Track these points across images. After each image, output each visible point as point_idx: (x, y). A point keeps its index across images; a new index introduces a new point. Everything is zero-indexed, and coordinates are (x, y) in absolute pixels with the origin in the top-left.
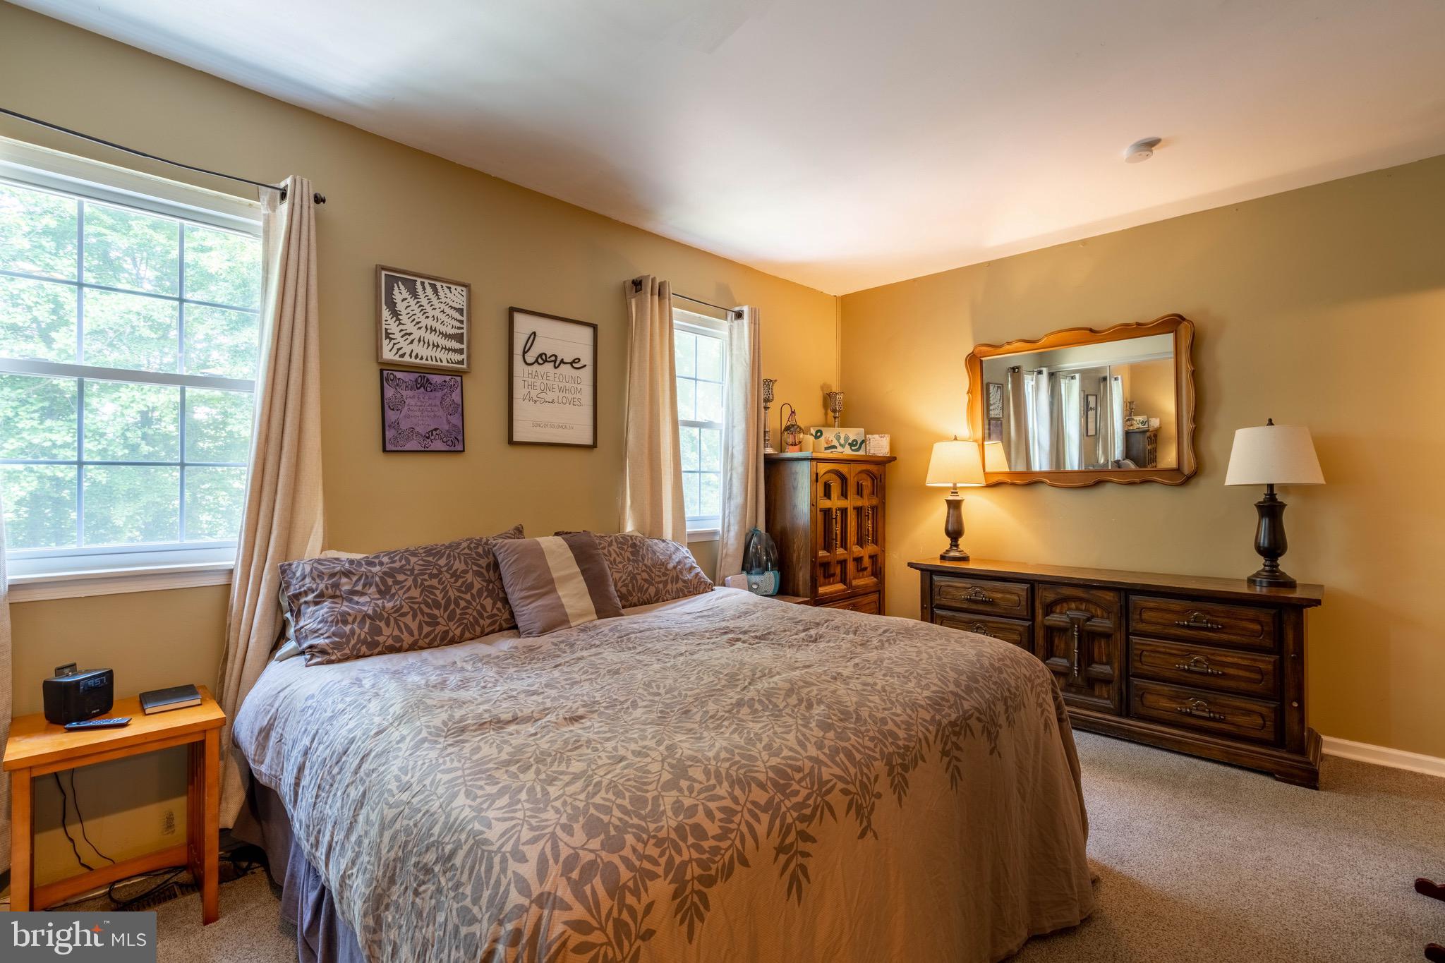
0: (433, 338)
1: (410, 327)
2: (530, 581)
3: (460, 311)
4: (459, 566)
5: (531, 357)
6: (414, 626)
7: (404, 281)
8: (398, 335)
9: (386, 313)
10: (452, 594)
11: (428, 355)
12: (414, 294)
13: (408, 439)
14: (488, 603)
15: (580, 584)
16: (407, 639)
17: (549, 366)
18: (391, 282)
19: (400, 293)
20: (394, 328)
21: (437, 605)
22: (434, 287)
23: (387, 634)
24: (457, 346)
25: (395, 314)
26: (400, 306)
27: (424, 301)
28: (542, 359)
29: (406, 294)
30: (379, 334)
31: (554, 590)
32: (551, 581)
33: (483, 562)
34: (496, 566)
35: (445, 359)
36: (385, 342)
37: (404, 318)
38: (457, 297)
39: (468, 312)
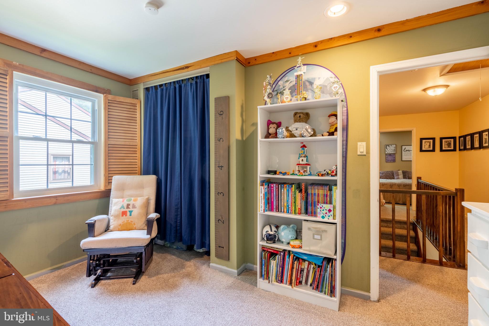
0: (392, 151)
1: (389, 150)
2: (396, 174)
3: (395, 147)
4: (390, 173)
5: (405, 151)
6: (384, 177)
7: (388, 146)
8: (387, 151)
9: (386, 149)
10: (388, 175)
11: (391, 152)
12: (389, 146)
13: (388, 161)
14: (392, 176)
15: (402, 175)
16: (384, 178)
17: (408, 151)
18: (386, 146)
19: (387, 147)
20: (387, 150)
21: (387, 176)
22: (391, 146)
23: (382, 177)
24: (394, 151)
25: (387, 149)
26: (388, 148)
27: (390, 147)
28: (407, 151)
29: (388, 147)
30: (385, 151)
31: (399, 176)
32: (399, 175)
33: (392, 173)
34: (393, 173)
35: (393, 152)
36: (386, 152)
37: (388, 149)
38: (394, 146)
39: (396, 147)
